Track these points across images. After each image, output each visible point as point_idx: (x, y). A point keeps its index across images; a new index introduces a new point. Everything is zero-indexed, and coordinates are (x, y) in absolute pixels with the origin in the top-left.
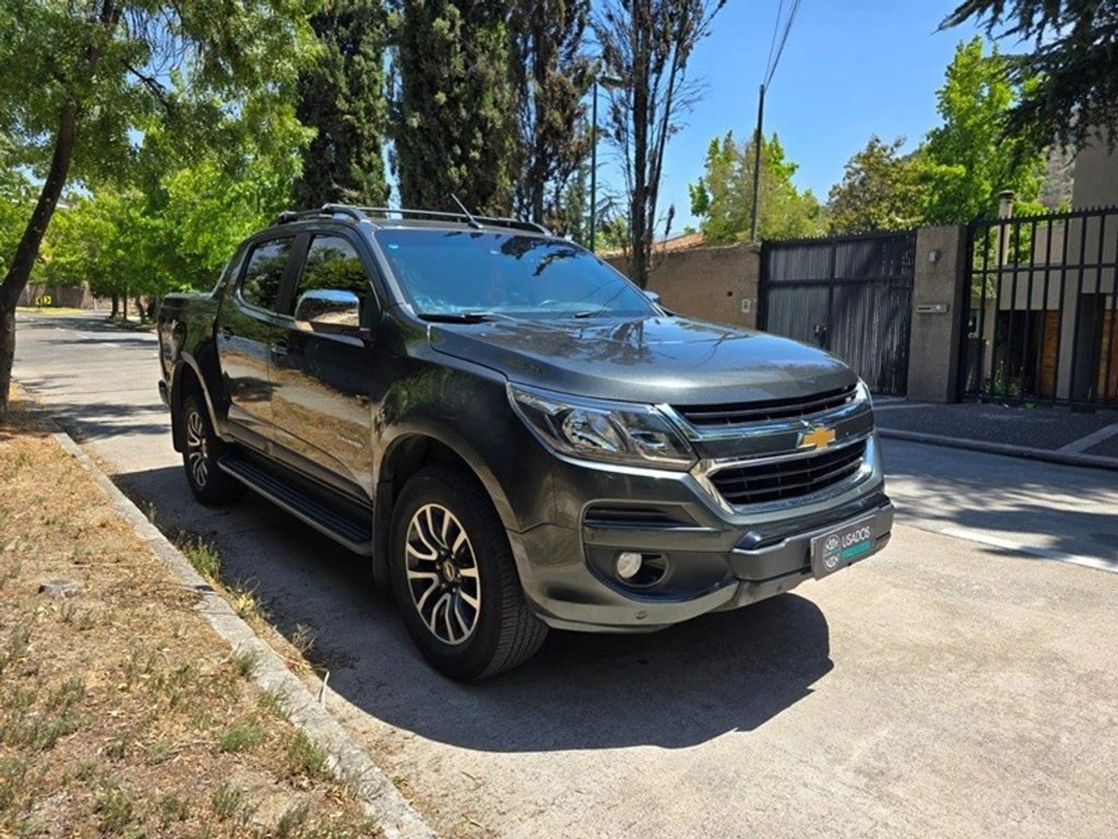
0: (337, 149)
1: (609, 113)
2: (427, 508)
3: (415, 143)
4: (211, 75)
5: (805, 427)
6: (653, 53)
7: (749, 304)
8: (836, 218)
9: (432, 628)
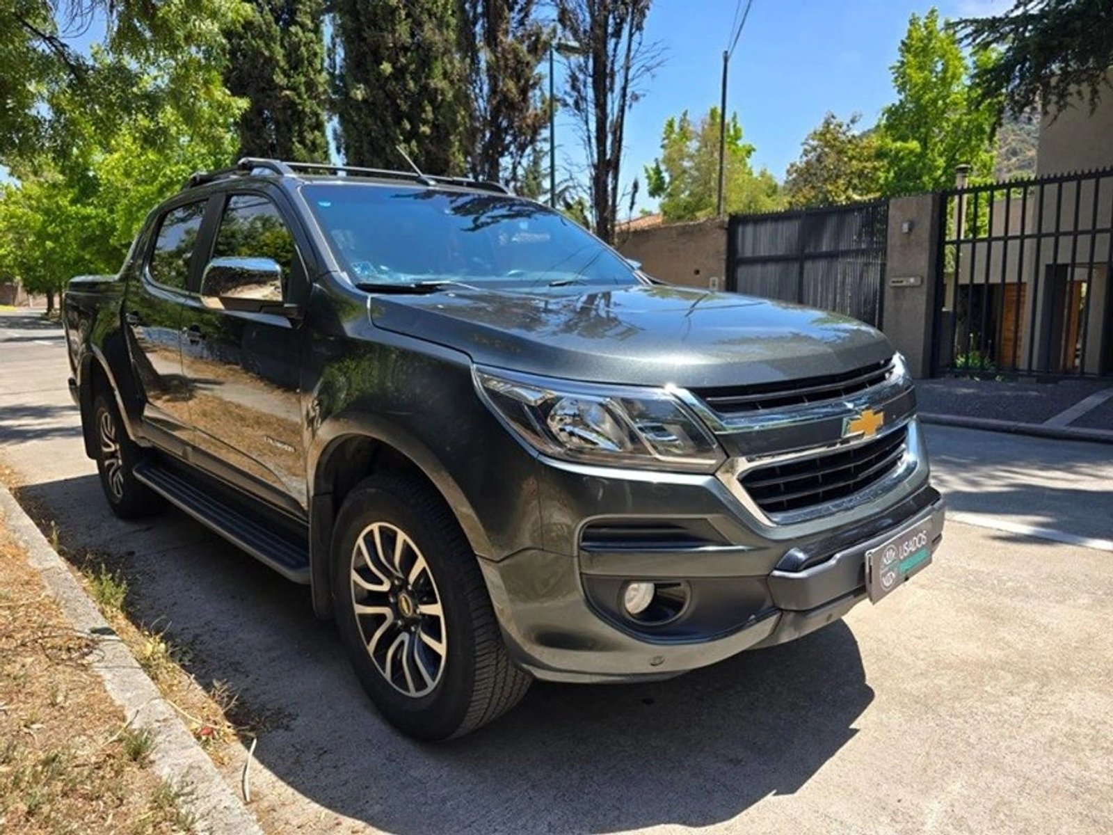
0: (277, 129)
1: (567, 82)
2: (375, 527)
3: (360, 118)
4: (125, 37)
5: (849, 411)
6: (611, 16)
7: (717, 283)
8: (793, 197)
9: (387, 675)
